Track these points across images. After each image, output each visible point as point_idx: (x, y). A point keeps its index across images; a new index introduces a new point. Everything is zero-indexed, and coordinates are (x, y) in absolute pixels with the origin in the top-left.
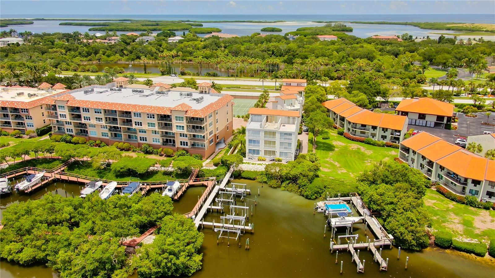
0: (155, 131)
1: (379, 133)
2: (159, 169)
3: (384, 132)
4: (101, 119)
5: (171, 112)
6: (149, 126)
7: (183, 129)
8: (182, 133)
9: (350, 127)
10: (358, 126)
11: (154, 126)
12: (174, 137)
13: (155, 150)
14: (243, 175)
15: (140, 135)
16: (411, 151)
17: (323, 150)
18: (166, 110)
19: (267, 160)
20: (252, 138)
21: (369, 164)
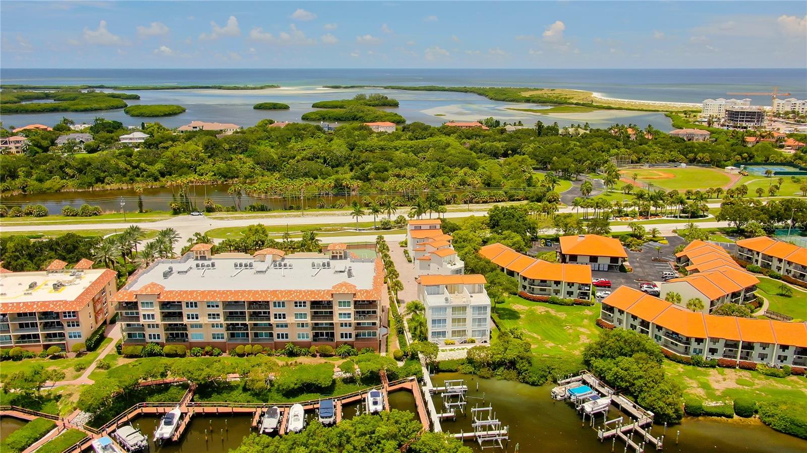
0: (303, 323)
1: (564, 288)
3: (570, 287)
4: (218, 315)
5: (332, 297)
6: (296, 318)
7: (348, 317)
8: (345, 322)
9: (526, 284)
10: (536, 283)
13: (304, 350)
14: (441, 367)
15: (277, 331)
16: (616, 311)
17: (509, 319)
18: (324, 293)
19: (456, 342)
20: (436, 317)
21: (571, 331)
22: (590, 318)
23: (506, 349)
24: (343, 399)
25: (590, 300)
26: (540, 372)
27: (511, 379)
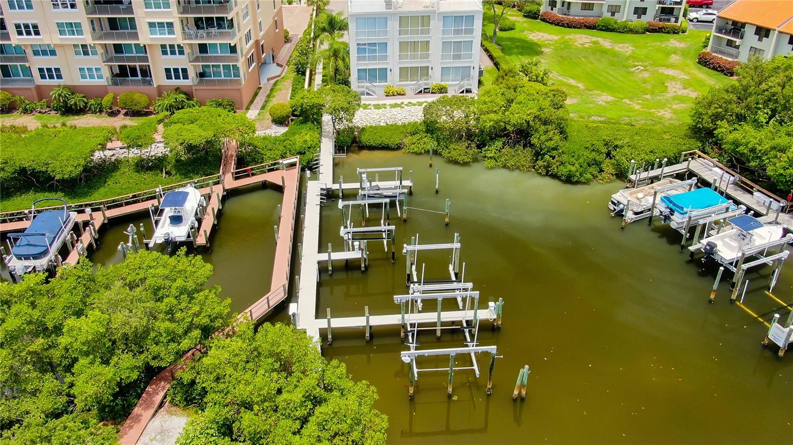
0: (84, 46)
2: (121, 154)
6: (62, 33)
7: (171, 32)
8: (167, 43)
11: (80, 32)
12: (146, 59)
13: (92, 102)
14: (365, 139)
15: (37, 63)
16: (749, 33)
19: (409, 91)
20: (365, 39)
21: (646, 75)
22: (684, 53)
23: (510, 101)
24: (109, 208)
25: (679, 24)
26: (586, 153)
27: (518, 168)
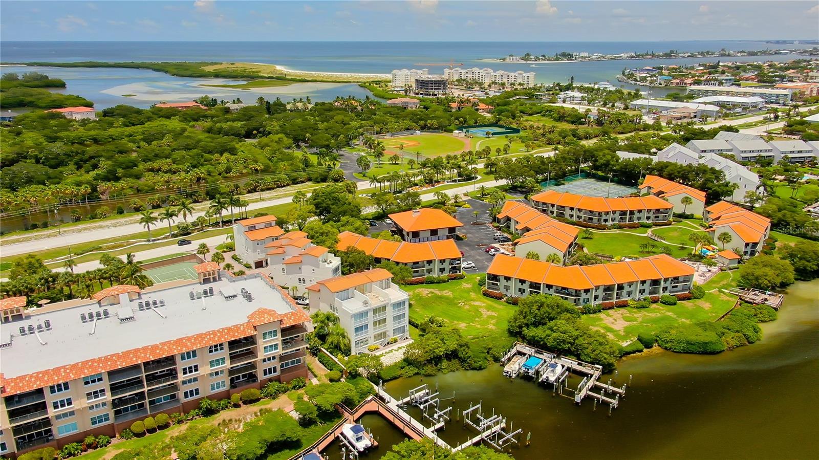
3: (442, 264)
4: (102, 391)
5: (256, 330)
6: (212, 366)
7: (275, 349)
10: (409, 266)
11: (223, 363)
12: (257, 367)
15: (183, 389)
16: (502, 279)
18: (244, 328)
19: (379, 346)
20: (358, 325)
21: (467, 307)
22: (474, 291)
